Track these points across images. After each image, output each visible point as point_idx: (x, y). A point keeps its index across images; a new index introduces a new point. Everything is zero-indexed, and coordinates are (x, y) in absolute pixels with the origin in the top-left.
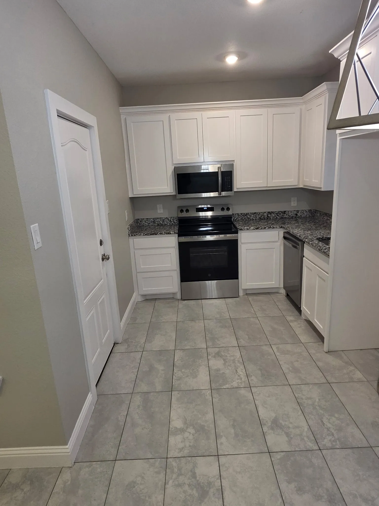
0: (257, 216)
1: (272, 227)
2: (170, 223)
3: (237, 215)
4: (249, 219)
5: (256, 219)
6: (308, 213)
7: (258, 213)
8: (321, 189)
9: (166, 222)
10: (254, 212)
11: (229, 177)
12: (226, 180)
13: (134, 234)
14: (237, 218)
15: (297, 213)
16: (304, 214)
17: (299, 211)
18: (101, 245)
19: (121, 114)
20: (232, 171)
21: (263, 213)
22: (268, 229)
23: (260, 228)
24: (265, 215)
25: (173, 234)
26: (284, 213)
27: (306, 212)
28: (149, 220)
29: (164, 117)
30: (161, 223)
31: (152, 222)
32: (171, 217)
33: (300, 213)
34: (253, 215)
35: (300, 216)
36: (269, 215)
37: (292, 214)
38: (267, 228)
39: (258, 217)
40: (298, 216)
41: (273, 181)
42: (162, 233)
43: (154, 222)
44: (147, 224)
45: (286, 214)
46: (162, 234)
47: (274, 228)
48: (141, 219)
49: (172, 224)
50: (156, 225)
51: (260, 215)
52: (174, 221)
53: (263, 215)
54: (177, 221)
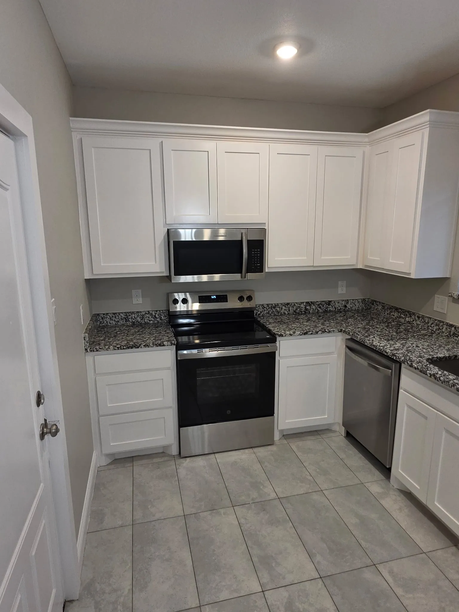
0: (290, 308)
1: (328, 331)
2: (153, 320)
3: (261, 307)
4: (280, 314)
5: (288, 314)
6: (361, 303)
7: (292, 304)
8: (410, 276)
9: (148, 318)
10: (287, 301)
11: (259, 250)
12: (253, 254)
13: (96, 349)
14: (261, 312)
15: (346, 304)
16: (356, 305)
17: (349, 301)
18: (39, 403)
19: (72, 131)
20: (263, 240)
21: (300, 304)
22: (321, 334)
23: (310, 333)
24: (302, 308)
25: (168, 345)
26: (329, 305)
27: (358, 302)
28: (118, 317)
29: (153, 143)
30: (139, 320)
31: (122, 319)
32: (157, 311)
33: (351, 304)
34: (285, 306)
35: (350, 308)
36: (308, 307)
37: (339, 306)
38: (320, 332)
39: (292, 310)
40: (347, 308)
41: (322, 258)
42: (148, 345)
43: (127, 320)
44: (114, 323)
45: (331, 305)
46: (148, 347)
47: (329, 332)
48: (104, 314)
49: (158, 322)
50: (130, 323)
51: (295, 307)
52: (161, 318)
53: (299, 306)
54: (166, 317)
